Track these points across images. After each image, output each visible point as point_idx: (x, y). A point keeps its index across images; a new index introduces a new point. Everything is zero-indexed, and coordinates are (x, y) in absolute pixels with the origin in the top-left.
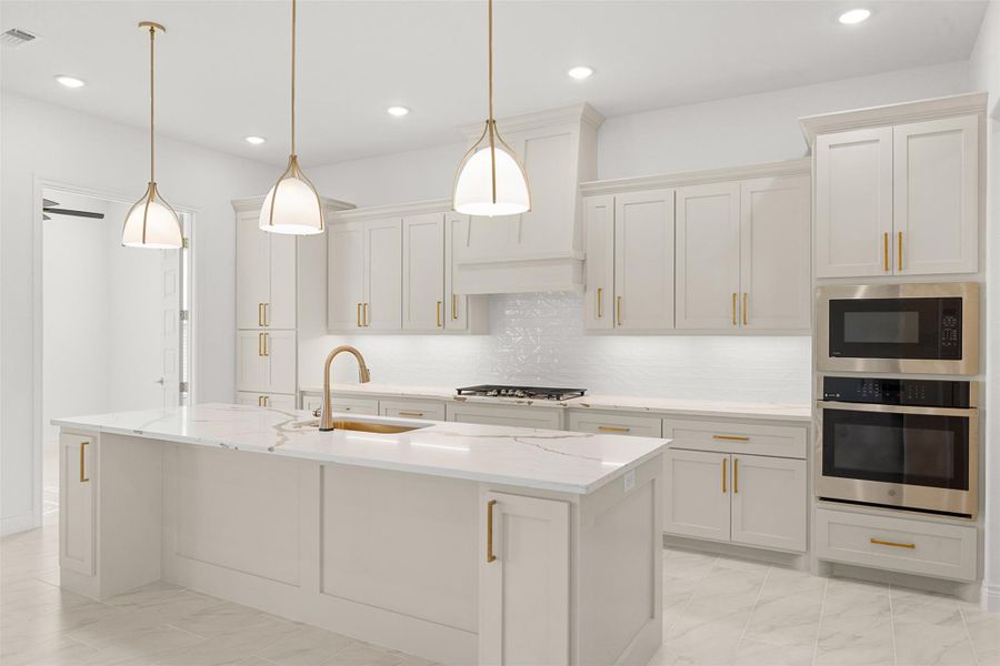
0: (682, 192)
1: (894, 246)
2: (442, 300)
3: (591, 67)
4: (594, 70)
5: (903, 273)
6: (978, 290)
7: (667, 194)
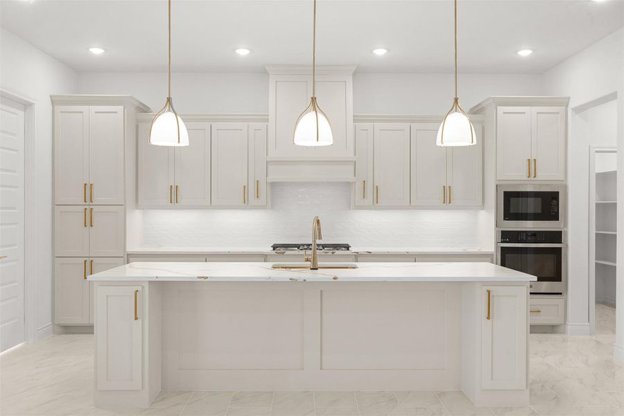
0: (415, 126)
1: (532, 165)
2: (246, 185)
3: (387, 49)
4: (389, 50)
5: (535, 179)
6: (566, 187)
7: (406, 125)
